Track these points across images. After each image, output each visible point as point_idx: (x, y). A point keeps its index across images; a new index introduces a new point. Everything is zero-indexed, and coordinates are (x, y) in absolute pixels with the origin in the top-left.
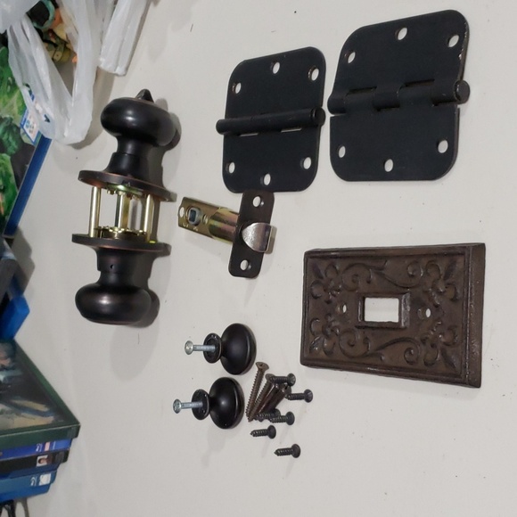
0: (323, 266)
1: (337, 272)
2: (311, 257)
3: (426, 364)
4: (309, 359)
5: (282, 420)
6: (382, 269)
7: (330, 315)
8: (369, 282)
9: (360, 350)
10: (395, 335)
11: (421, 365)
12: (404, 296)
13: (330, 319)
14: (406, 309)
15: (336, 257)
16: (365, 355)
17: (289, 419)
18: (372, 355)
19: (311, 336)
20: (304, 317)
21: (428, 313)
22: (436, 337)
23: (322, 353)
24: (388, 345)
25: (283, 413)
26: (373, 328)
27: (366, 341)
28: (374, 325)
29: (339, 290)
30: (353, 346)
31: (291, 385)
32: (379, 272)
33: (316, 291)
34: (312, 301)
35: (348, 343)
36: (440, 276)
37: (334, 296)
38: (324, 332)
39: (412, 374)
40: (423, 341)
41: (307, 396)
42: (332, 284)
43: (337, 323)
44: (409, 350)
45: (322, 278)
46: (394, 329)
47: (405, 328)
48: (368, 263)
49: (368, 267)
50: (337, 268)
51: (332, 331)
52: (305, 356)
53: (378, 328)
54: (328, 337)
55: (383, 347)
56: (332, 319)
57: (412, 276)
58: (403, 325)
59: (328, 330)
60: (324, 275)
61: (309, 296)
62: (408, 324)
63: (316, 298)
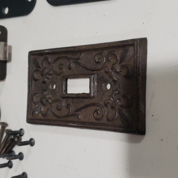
0: (40, 59)
1: (49, 63)
2: (33, 55)
3: (108, 120)
4: (32, 119)
5: (16, 157)
6: (78, 59)
7: (45, 90)
8: (70, 68)
9: (64, 112)
10: (87, 102)
11: (104, 120)
12: (93, 76)
13: (45, 93)
14: (94, 84)
15: (48, 53)
16: (67, 116)
17: (20, 157)
18: (72, 115)
19: (33, 104)
20: (29, 93)
21: (109, 87)
22: (115, 101)
23: (40, 115)
24: (82, 108)
25: (17, 153)
26: (73, 98)
27: (68, 106)
28: (73, 96)
29: (50, 75)
30: (59, 110)
31: (21, 136)
32: (76, 61)
33: (36, 76)
34: (33, 82)
35: (57, 108)
36: (117, 60)
37: (48, 78)
38: (41, 102)
39: (99, 127)
40: (106, 105)
41: (31, 143)
42: (46, 71)
43: (50, 96)
44: (96, 111)
45: (39, 67)
46: (86, 98)
47: (94, 97)
48: (69, 56)
49: (69, 59)
50: (50, 61)
51: (47, 101)
52: (30, 117)
53: (76, 98)
54: (44, 105)
55: (79, 110)
56: (47, 93)
57: (98, 63)
58: (92, 95)
59: (44, 101)
60: (41, 65)
61: (31, 79)
62: (96, 94)
63: (36, 80)
